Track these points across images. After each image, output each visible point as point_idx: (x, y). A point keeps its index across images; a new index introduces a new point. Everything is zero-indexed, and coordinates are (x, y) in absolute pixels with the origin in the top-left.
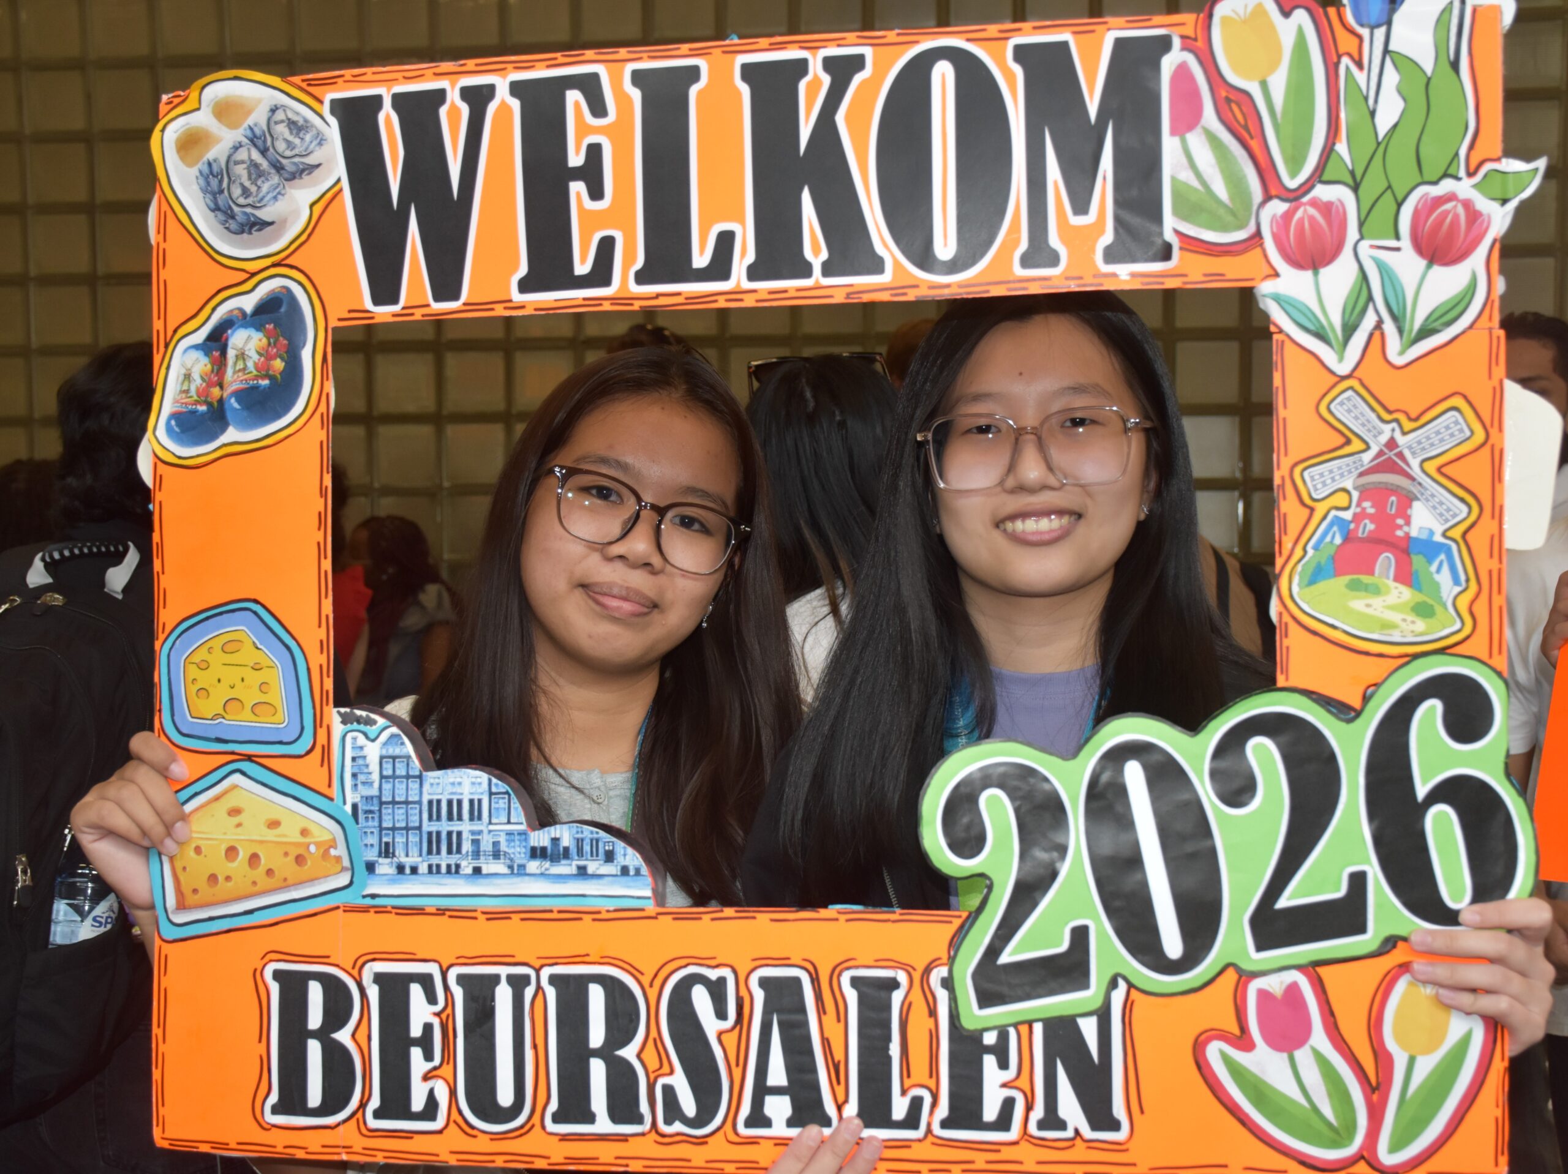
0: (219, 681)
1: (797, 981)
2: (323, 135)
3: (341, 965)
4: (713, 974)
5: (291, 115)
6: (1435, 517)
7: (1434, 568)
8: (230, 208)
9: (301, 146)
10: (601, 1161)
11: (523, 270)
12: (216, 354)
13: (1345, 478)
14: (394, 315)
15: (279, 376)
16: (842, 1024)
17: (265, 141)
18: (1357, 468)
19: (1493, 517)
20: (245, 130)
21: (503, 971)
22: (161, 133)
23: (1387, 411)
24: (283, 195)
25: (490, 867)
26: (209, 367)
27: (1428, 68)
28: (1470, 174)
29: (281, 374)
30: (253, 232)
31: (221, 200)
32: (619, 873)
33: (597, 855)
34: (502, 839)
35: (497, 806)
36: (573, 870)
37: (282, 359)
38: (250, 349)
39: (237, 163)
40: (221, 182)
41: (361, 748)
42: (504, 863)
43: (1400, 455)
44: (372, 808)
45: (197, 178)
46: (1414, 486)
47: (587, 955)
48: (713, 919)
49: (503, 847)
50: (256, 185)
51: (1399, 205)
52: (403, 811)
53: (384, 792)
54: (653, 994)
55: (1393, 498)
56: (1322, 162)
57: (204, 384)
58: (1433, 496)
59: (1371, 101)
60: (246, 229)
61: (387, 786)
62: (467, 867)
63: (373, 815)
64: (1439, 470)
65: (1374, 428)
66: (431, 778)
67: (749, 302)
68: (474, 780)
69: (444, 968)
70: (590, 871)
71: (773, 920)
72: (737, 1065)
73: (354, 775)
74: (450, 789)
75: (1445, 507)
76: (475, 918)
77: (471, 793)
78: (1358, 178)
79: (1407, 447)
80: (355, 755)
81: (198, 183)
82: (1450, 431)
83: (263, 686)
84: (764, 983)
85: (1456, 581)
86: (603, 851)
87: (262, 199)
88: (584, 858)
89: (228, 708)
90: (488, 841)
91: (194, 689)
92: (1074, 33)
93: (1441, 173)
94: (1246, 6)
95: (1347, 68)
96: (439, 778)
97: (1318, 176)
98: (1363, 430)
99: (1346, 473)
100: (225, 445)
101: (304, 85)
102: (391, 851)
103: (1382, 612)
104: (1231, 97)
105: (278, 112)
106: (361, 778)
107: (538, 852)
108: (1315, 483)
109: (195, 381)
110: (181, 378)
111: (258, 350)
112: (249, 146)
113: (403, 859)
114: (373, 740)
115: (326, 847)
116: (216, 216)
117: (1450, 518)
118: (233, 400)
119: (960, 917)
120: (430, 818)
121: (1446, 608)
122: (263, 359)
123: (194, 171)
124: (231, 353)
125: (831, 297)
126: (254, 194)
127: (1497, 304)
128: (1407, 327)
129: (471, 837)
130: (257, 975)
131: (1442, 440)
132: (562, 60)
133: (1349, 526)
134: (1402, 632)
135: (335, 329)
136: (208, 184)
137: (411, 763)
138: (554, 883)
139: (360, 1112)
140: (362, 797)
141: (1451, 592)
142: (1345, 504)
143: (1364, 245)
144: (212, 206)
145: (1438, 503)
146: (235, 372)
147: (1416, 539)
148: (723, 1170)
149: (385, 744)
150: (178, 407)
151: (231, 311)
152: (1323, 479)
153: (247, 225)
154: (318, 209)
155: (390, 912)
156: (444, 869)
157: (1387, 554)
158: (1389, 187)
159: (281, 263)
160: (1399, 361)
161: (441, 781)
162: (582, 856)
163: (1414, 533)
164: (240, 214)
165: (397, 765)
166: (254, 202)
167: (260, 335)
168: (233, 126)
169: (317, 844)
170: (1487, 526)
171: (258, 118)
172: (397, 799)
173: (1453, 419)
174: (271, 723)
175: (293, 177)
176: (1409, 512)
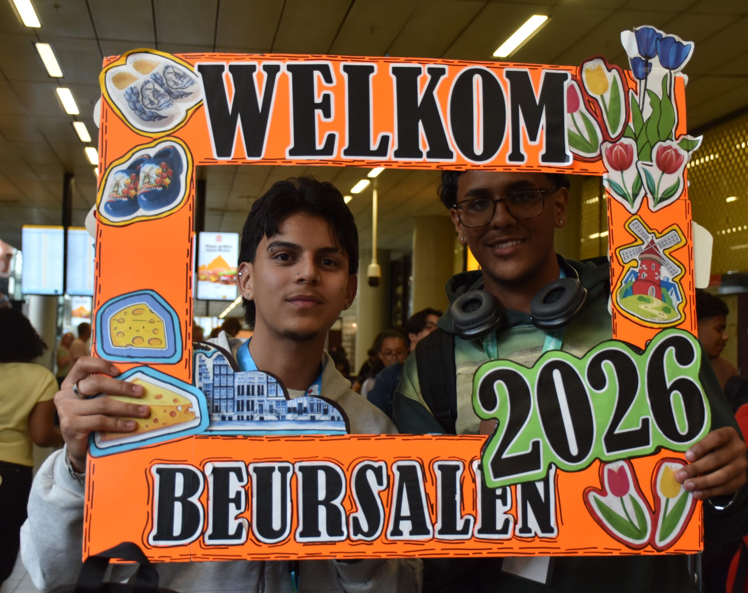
0: (130, 328)
1: (414, 467)
2: (194, 80)
3: (194, 464)
4: (376, 465)
5: (176, 70)
6: (669, 272)
7: (670, 293)
8: (143, 109)
9: (182, 84)
10: (323, 554)
11: (292, 145)
12: (134, 175)
13: (635, 255)
14: (228, 162)
15: (167, 186)
16: (434, 486)
17: (162, 81)
18: (640, 251)
19: (690, 274)
20: (151, 75)
21: (277, 465)
22: (105, 74)
23: (650, 229)
24: (172, 105)
25: (268, 417)
26: (129, 181)
27: (661, 98)
28: (676, 139)
29: (169, 185)
30: (156, 120)
31: (138, 105)
32: (330, 419)
33: (320, 411)
34: (274, 404)
35: (271, 388)
36: (308, 418)
37: (170, 178)
38: (152, 173)
39: (146, 89)
40: (138, 97)
41: (204, 361)
42: (275, 415)
43: (656, 247)
44: (209, 389)
45: (124, 95)
46: (661, 260)
47: (317, 457)
48: (376, 439)
49: (275, 407)
50: (157, 100)
51: (652, 148)
52: (225, 391)
53: (215, 382)
54: (348, 474)
55: (654, 264)
56: (624, 129)
57: (126, 189)
58: (668, 264)
59: (641, 108)
60: (152, 119)
61: (217, 379)
62: (257, 417)
63: (209, 393)
64: (670, 254)
65: (646, 235)
66: (239, 375)
67: (395, 166)
68: (260, 376)
69: (247, 464)
70: (317, 418)
71: (403, 440)
72: (387, 507)
73: (200, 374)
74: (249, 380)
75: (672, 269)
76: (263, 440)
77: (259, 383)
78: (637, 136)
79: (658, 244)
80: (201, 364)
81: (125, 97)
82: (673, 239)
83: (155, 331)
84: (399, 468)
85: (678, 299)
86: (323, 409)
87: (160, 107)
88: (314, 412)
89: (135, 341)
90: (267, 405)
91: (115, 332)
92: (529, 69)
93: (666, 137)
94: (595, 66)
95: (632, 94)
96: (243, 375)
97: (622, 135)
98: (641, 236)
99: (636, 253)
100: (137, 217)
101: (183, 58)
102: (219, 409)
103: (651, 310)
104: (590, 100)
105: (169, 69)
106: (204, 375)
107: (292, 410)
108: (624, 256)
109: (121, 187)
110: (114, 185)
111: (157, 174)
112: (153, 83)
113: (225, 414)
114: (209, 358)
115: (187, 407)
116: (135, 112)
117: (675, 273)
118: (142, 196)
119: (485, 437)
120: (239, 394)
121: (675, 310)
122: (159, 178)
123: (123, 91)
124: (142, 175)
125: (430, 167)
126: (157, 103)
127: (687, 190)
128: (656, 196)
129: (258, 403)
130: (147, 472)
131: (670, 242)
132: (311, 58)
133: (637, 275)
134: (659, 318)
135: (197, 167)
136: (131, 98)
137: (229, 368)
138: (300, 424)
139: (201, 537)
140: (204, 384)
141: (676, 303)
142: (636, 265)
143: (639, 163)
144: (133, 107)
145: (670, 267)
146: (143, 184)
147: (663, 281)
148: (380, 556)
149: (215, 359)
150: (112, 198)
151: (143, 156)
152: (627, 255)
153: (152, 117)
154: (190, 113)
155: (220, 438)
156: (245, 418)
157: (652, 287)
158: (648, 141)
159: (170, 135)
160: (654, 210)
161: (244, 376)
162: (313, 411)
163: (662, 279)
164: (149, 112)
165: (222, 369)
166: (156, 107)
167: (158, 167)
168: (143, 73)
169: (182, 406)
170: (688, 278)
171: (159, 70)
172: (222, 385)
173: (674, 234)
174: (159, 348)
175: (177, 97)
176: (659, 270)
